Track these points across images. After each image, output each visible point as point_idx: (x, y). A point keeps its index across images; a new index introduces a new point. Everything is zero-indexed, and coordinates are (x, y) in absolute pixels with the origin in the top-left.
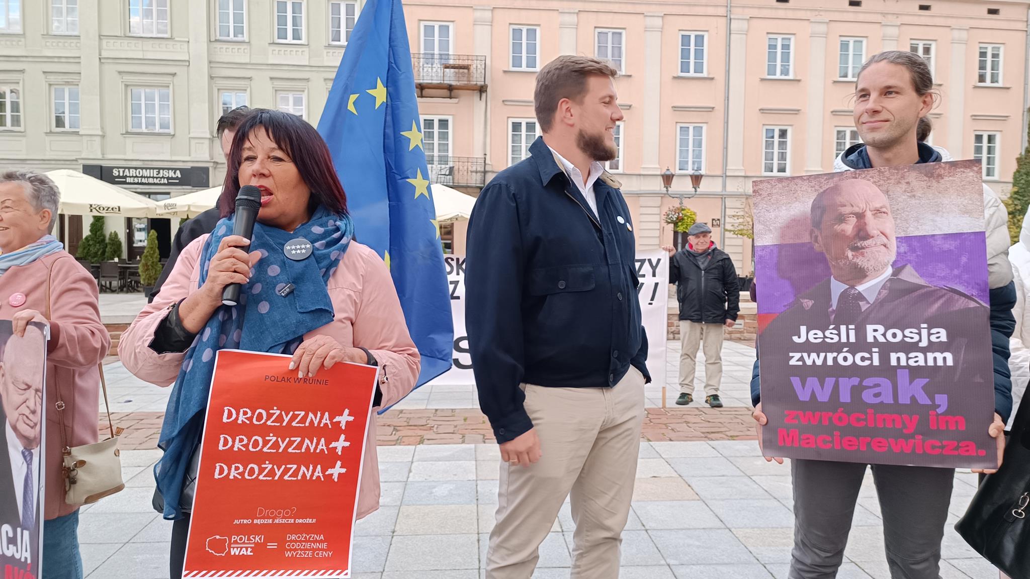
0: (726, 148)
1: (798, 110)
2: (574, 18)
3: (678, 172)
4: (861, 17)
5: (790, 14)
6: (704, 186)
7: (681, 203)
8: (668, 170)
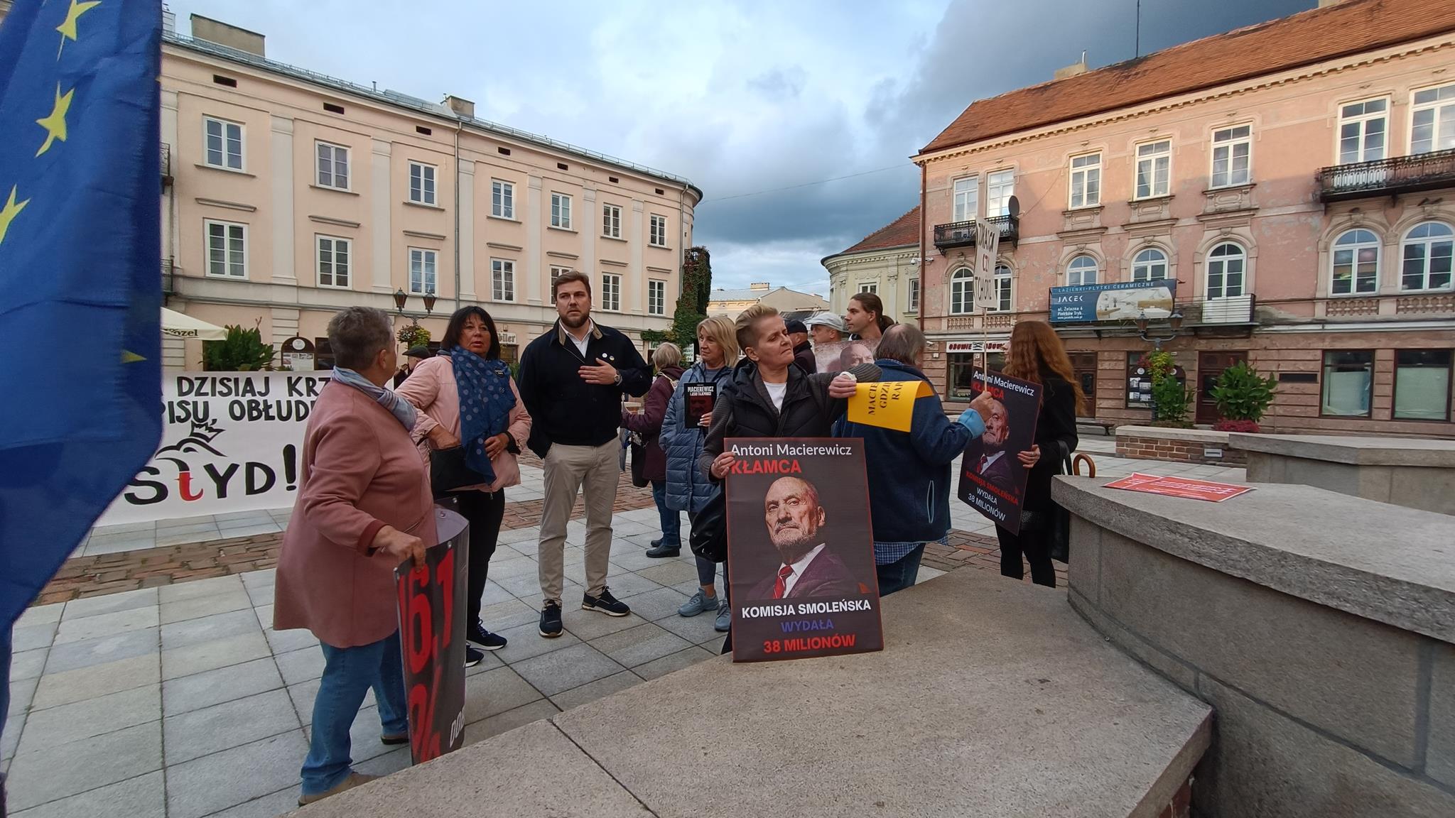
0: (458, 275)
1: (521, 248)
2: (289, 125)
3: (411, 293)
4: (567, 179)
5: (510, 165)
6: (438, 308)
7: (415, 323)
8: (400, 290)
